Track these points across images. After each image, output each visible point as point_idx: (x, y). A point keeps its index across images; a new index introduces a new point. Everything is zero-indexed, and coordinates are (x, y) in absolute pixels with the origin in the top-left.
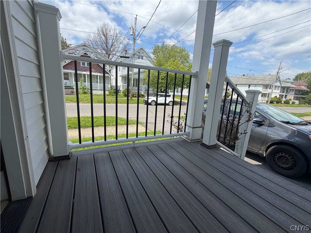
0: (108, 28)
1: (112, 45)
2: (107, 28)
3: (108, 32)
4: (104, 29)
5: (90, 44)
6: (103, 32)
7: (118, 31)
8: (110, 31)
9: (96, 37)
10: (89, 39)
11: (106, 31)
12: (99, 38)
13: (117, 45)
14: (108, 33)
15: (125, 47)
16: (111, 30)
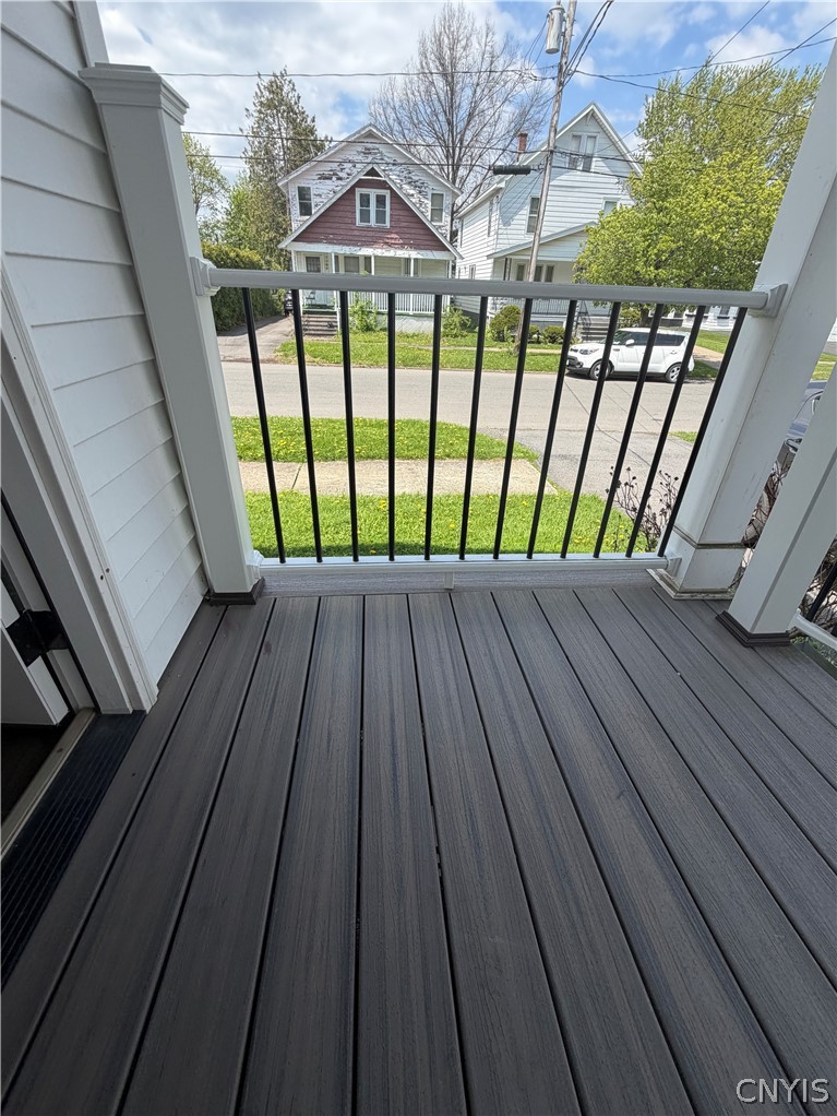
0: (461, 30)
1: (471, 116)
2: (458, 29)
3: (459, 51)
4: (446, 40)
5: (391, 122)
6: (440, 58)
7: (498, 39)
8: (467, 44)
9: (415, 87)
10: (388, 103)
11: (452, 49)
12: (422, 88)
13: (491, 111)
14: (458, 55)
15: (523, 115)
16: (474, 39)
